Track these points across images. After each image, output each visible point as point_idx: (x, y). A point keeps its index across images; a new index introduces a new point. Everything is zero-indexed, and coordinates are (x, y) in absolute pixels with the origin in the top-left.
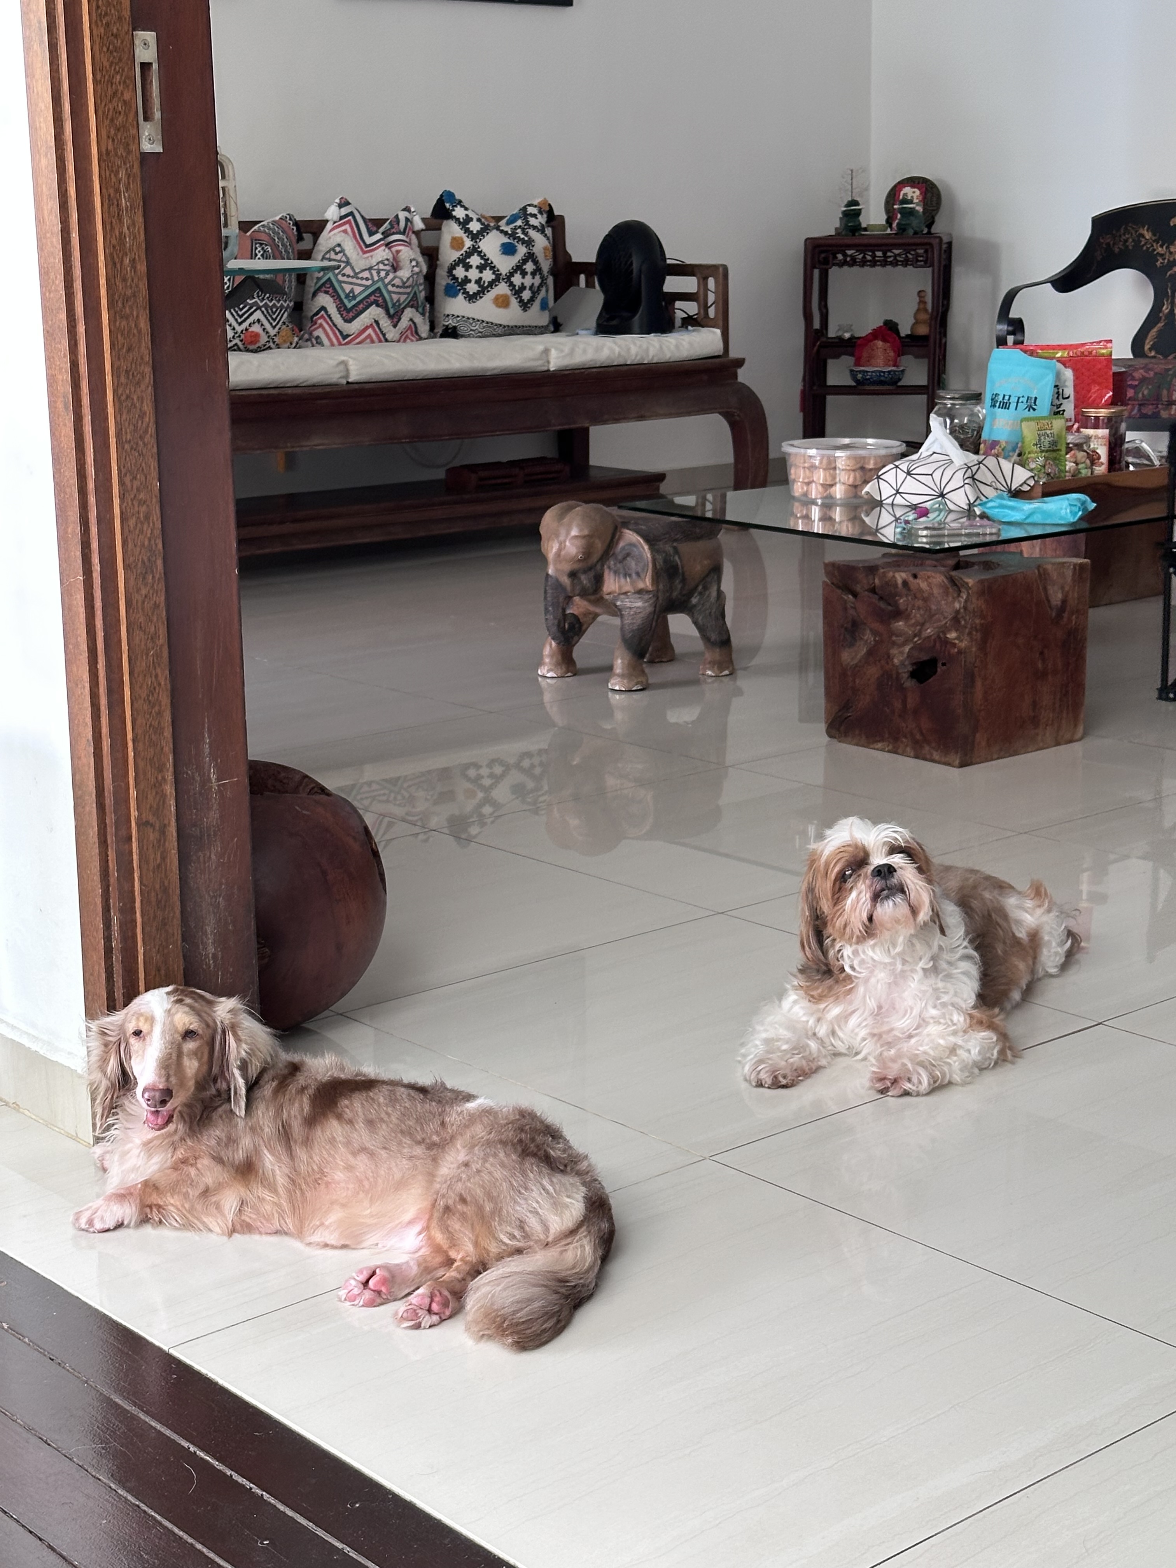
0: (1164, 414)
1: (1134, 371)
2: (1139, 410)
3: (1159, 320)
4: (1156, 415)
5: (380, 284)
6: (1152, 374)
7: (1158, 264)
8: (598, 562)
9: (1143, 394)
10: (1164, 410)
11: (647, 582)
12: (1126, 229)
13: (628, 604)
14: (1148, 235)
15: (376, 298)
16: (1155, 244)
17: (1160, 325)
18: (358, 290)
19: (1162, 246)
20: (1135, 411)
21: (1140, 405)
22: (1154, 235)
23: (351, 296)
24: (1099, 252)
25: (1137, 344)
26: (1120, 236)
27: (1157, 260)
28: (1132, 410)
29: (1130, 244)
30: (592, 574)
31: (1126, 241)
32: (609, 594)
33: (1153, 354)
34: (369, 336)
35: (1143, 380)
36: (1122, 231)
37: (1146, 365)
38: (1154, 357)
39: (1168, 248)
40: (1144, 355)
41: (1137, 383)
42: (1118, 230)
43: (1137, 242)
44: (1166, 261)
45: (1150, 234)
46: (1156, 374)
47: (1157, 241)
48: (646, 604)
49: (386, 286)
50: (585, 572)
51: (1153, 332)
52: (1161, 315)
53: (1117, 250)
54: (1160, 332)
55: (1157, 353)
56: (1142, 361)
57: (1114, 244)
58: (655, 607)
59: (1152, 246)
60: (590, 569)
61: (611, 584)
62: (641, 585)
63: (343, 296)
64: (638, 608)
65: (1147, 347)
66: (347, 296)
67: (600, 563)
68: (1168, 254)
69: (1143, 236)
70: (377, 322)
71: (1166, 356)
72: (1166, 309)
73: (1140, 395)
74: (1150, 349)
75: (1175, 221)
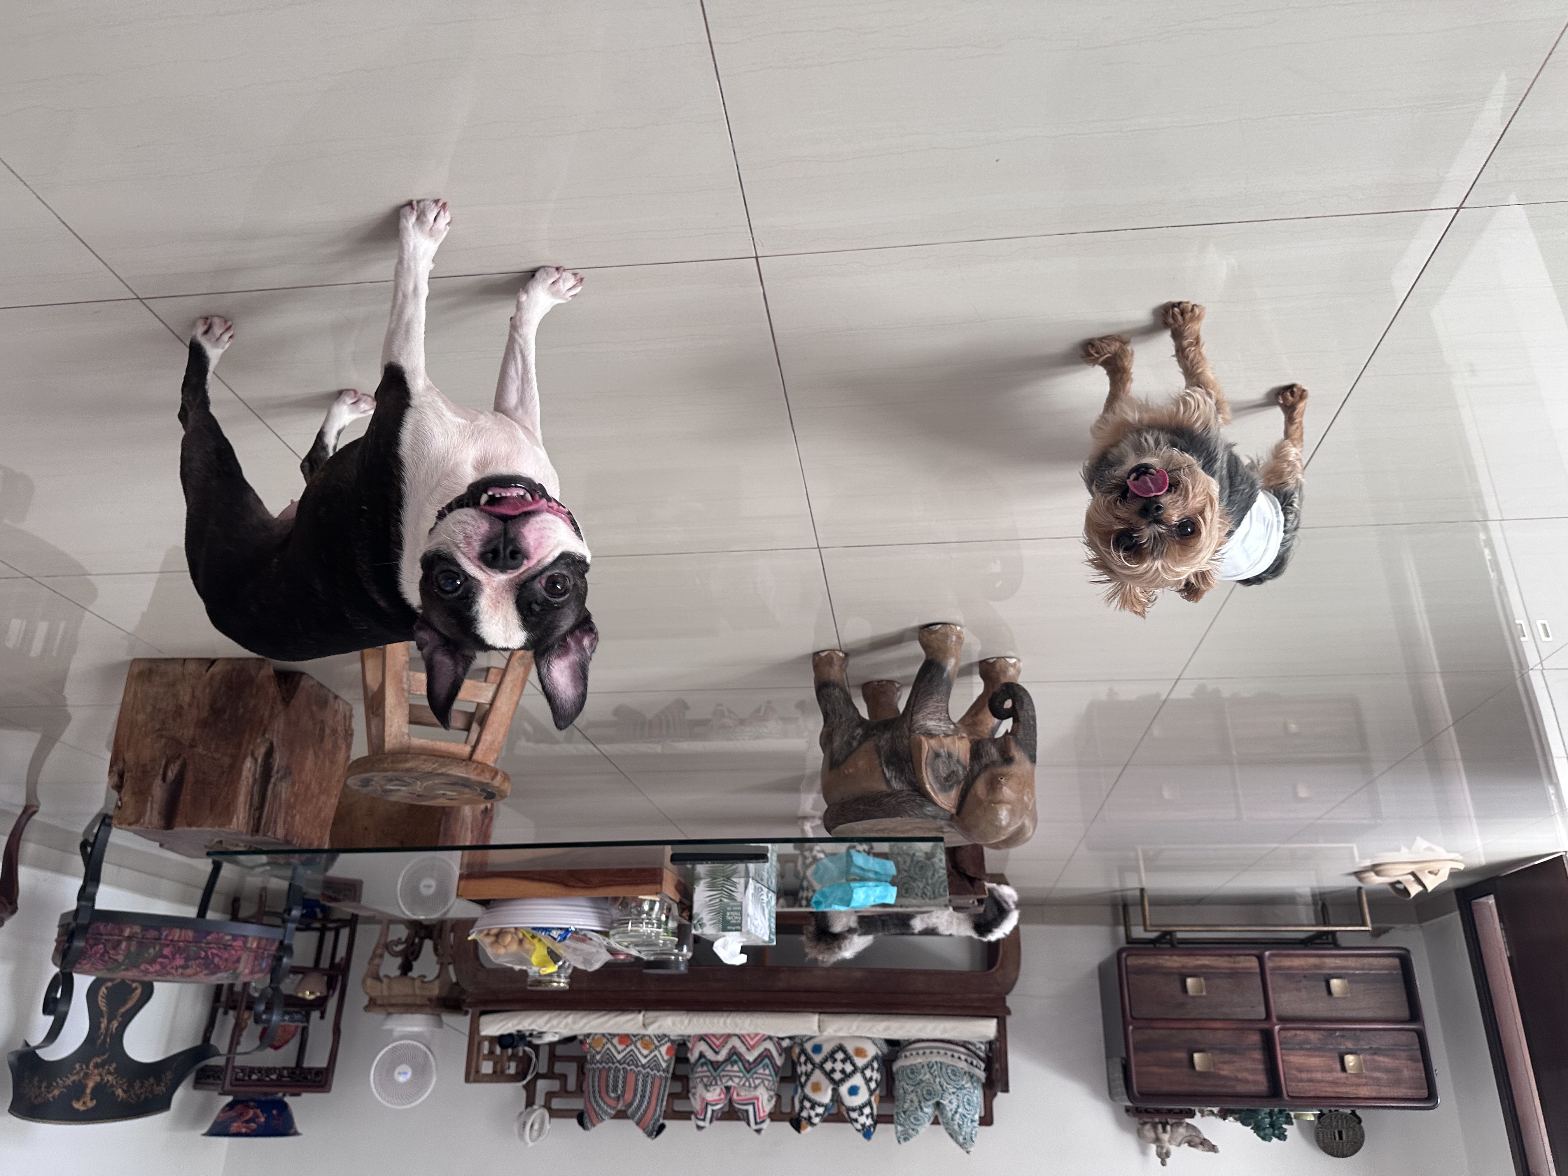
0: (137, 929)
1: (159, 971)
2: (161, 934)
3: (123, 1015)
4: (145, 928)
5: (748, 1076)
6: (142, 967)
7: (114, 1065)
8: (978, 775)
9: (154, 948)
10: (136, 933)
11: (927, 745)
12: (139, 1098)
13: (941, 724)
14: (119, 1092)
15: (749, 1068)
16: (114, 1083)
17: (123, 1010)
18: (761, 1071)
19: (108, 1081)
20: (165, 933)
21: (159, 939)
22: (113, 1092)
23: (765, 1067)
24: (168, 1078)
25: (148, 993)
26: (146, 1092)
27: (115, 1069)
28: (167, 935)
29: (137, 1084)
30: (985, 761)
31: (141, 1087)
32: (963, 737)
33: (134, 985)
34: (752, 1039)
35: (152, 962)
36: (143, 1097)
37: (145, 975)
38: (134, 981)
39: (102, 1079)
40: (142, 983)
41: (160, 960)
42: (146, 1098)
43: (131, 1085)
44: (107, 1067)
45: (117, 1092)
46: (138, 967)
47: (112, 1086)
48: (922, 723)
49: (744, 1076)
50: (993, 763)
51: (130, 1004)
52: (120, 1019)
53: (152, 1080)
54: (124, 1003)
55: (130, 986)
56: (147, 979)
57: (153, 1085)
58: (912, 720)
59: (117, 1082)
60: (987, 766)
61: (961, 748)
62: (933, 742)
63: (770, 1067)
64: (931, 719)
65: (138, 992)
66: (768, 1067)
67: (975, 773)
68: (104, 1074)
69: (124, 1091)
70: (748, 1049)
71: (123, 981)
72: (115, 1024)
73: (157, 948)
74: (136, 989)
75: (91, 1104)
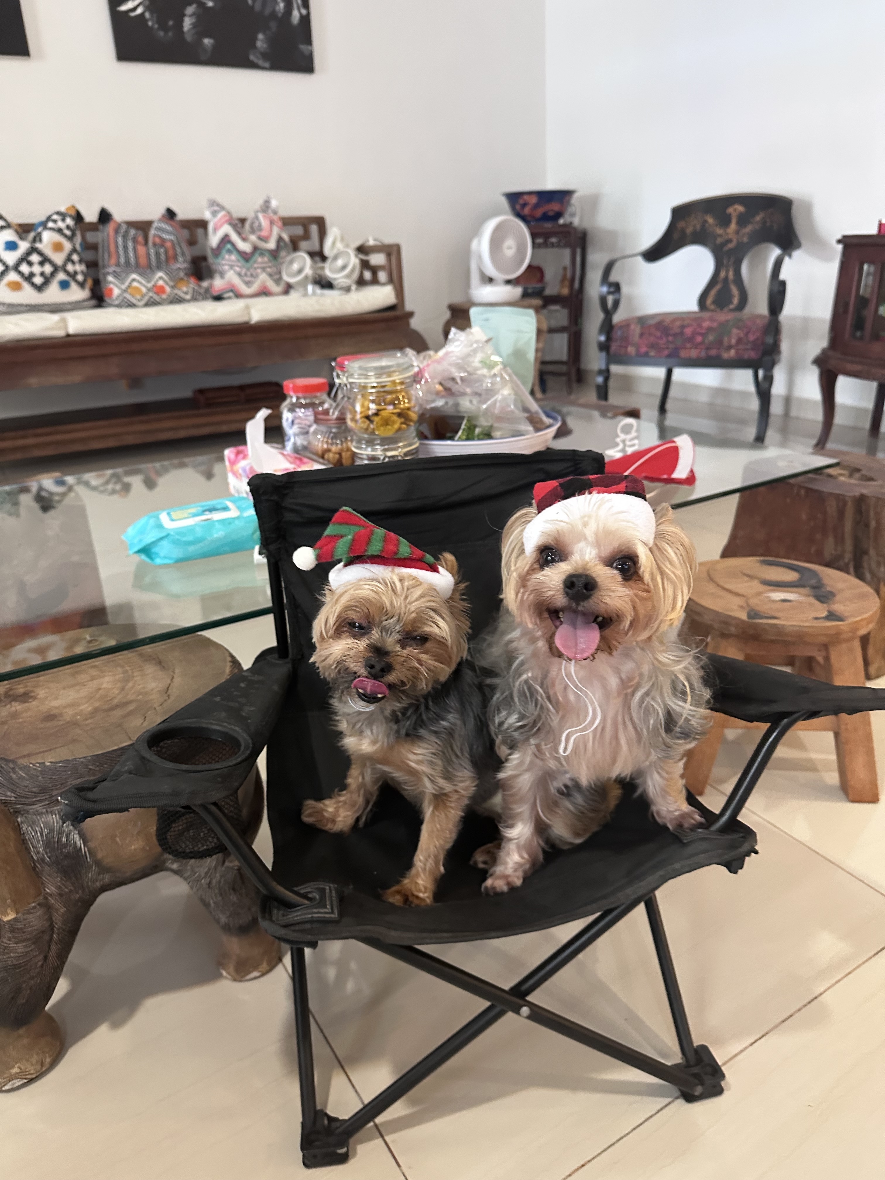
1: (698, 321)
2: (706, 352)
3: (718, 282)
4: (717, 356)
6: (712, 324)
7: (718, 241)
9: (709, 340)
10: (725, 352)
12: (695, 216)
14: (710, 221)
16: (715, 228)
17: (719, 286)
19: (720, 229)
20: (702, 353)
21: (706, 349)
22: (715, 220)
24: (677, 233)
25: (702, 302)
26: (691, 222)
28: (699, 351)
29: (698, 228)
31: (695, 225)
33: (714, 307)
35: (710, 329)
36: (692, 217)
37: (709, 317)
38: (717, 311)
39: (724, 230)
40: (709, 310)
41: (703, 331)
43: (703, 227)
44: (723, 239)
46: (716, 324)
47: (717, 225)
51: (714, 291)
52: (719, 279)
53: (688, 232)
54: (718, 292)
55: (719, 308)
56: (707, 314)
57: (686, 227)
65: (709, 302)
68: (724, 234)
69: (707, 221)
71: (723, 310)
72: (723, 274)
75: (730, 210)
